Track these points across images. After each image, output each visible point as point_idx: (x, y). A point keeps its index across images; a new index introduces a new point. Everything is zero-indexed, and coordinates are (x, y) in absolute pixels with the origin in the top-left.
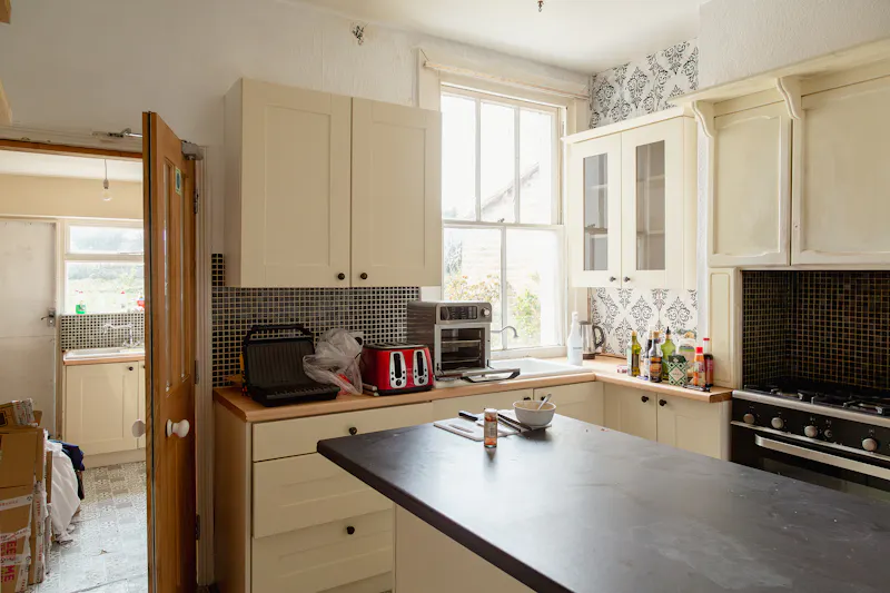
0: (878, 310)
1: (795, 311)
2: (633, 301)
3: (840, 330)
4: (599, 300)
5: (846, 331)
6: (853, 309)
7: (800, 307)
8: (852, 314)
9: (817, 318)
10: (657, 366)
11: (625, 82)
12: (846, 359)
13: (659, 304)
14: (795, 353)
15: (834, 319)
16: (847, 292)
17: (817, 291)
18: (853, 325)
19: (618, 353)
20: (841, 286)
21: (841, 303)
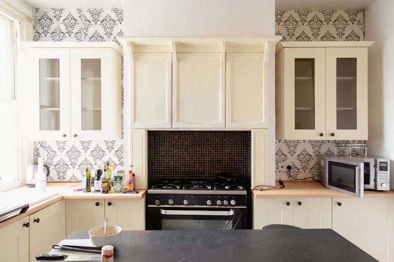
0: (187, 147)
1: (155, 149)
2: (67, 148)
3: (174, 156)
4: (41, 148)
5: (176, 156)
6: (178, 146)
7: (157, 146)
8: (178, 149)
9: (164, 151)
10: (106, 184)
11: (61, 19)
12: (176, 167)
13: (86, 149)
14: (155, 167)
15: (171, 151)
16: (176, 139)
17: (164, 140)
18: (178, 153)
19: (57, 180)
20: (174, 137)
21: (174, 144)
